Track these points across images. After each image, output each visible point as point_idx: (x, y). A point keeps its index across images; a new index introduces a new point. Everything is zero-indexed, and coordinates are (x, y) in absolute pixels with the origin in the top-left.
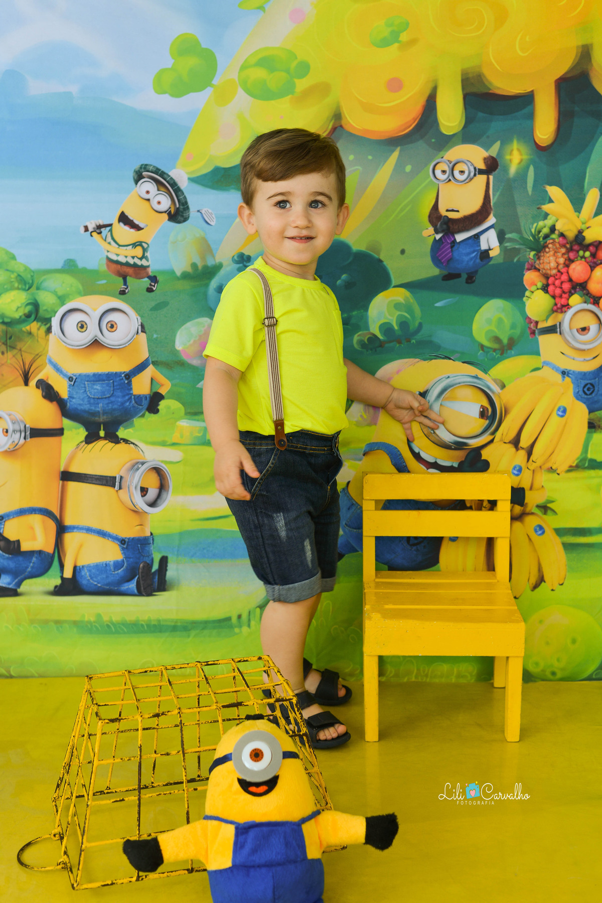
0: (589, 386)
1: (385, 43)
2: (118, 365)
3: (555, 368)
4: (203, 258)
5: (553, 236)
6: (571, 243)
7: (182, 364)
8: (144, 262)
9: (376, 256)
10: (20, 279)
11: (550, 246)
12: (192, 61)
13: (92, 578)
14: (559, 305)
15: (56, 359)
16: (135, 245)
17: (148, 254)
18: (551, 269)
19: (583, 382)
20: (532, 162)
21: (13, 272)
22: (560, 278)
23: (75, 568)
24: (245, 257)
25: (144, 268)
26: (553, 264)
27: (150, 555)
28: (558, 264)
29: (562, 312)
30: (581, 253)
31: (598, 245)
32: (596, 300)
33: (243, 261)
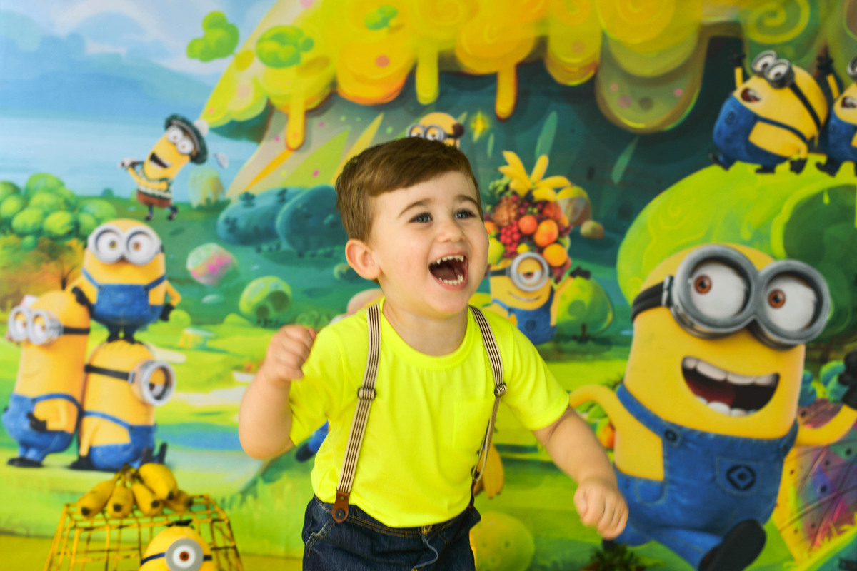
0: (531, 322)
1: (377, 26)
2: (139, 279)
3: (503, 306)
4: (216, 194)
5: (507, 194)
6: (522, 200)
7: (191, 281)
8: (167, 195)
10: (67, 202)
11: (504, 202)
12: (219, 34)
13: (104, 457)
14: (509, 252)
16: (161, 180)
17: (171, 188)
18: (504, 221)
19: (526, 319)
20: (491, 131)
21: (61, 196)
22: (511, 230)
23: (90, 448)
24: (250, 196)
25: (167, 200)
26: (505, 217)
27: (152, 441)
28: (510, 217)
29: (511, 258)
30: (530, 209)
31: (545, 204)
32: (540, 250)
33: (248, 198)
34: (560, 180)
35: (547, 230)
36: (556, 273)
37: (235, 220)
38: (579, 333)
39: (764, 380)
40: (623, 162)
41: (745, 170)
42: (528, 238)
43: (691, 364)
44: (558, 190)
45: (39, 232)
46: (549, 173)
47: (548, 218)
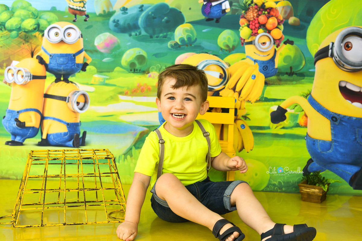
0: (265, 67)
2: (70, 51)
3: (252, 59)
4: (108, 8)
5: (252, 5)
6: (260, 8)
7: (97, 51)
8: (84, 9)
9: (179, 10)
10: (33, 14)
11: (251, 9)
13: (54, 139)
14: (254, 33)
15: (45, 47)
16: (80, 2)
17: (86, 6)
18: (251, 18)
19: (263, 65)
21: (30, 11)
22: (254, 22)
23: (47, 135)
24: (125, 9)
25: (84, 11)
26: (252, 16)
27: (79, 131)
28: (254, 16)
29: (255, 36)
30: (264, 12)
31: (271, 9)
32: (269, 32)
33: (124, 10)
35: (272, 21)
36: (277, 42)
37: (118, 21)
38: (289, 71)
42: (263, 26)
43: (343, 85)
44: (277, 2)
45: (19, 29)
47: (272, 16)
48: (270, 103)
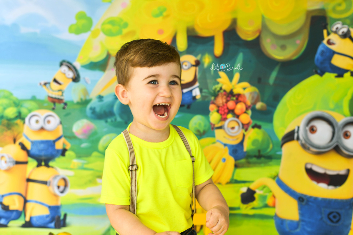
1: (157, 16)
2: (51, 137)
3: (222, 143)
4: (85, 96)
5: (221, 91)
6: (228, 94)
7: (75, 137)
8: (62, 97)
10: (14, 102)
11: (220, 95)
12: (83, 21)
13: (37, 221)
14: (223, 118)
16: (59, 91)
17: (64, 94)
18: (220, 104)
19: (232, 149)
20: (213, 62)
21: (11, 100)
22: (223, 108)
23: (30, 217)
24: (101, 96)
25: (62, 100)
28: (223, 102)
29: (224, 121)
30: (232, 98)
31: (239, 95)
32: (238, 116)
33: (100, 98)
34: (245, 84)
35: (240, 107)
36: (245, 127)
37: (95, 108)
38: (257, 154)
39: (343, 172)
40: (274, 75)
41: (330, 76)
42: (232, 111)
43: (309, 166)
44: (244, 89)
45: (1, 117)
46: (240, 81)
47: (240, 102)
48: (240, 185)
